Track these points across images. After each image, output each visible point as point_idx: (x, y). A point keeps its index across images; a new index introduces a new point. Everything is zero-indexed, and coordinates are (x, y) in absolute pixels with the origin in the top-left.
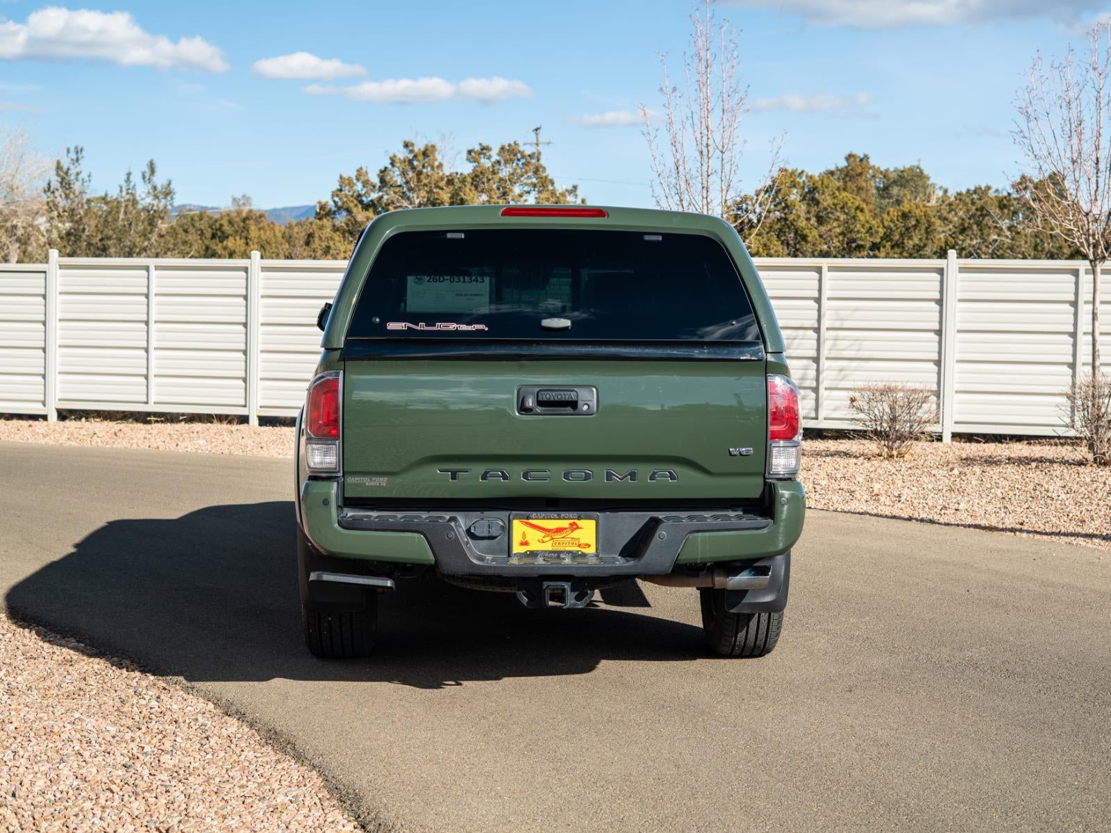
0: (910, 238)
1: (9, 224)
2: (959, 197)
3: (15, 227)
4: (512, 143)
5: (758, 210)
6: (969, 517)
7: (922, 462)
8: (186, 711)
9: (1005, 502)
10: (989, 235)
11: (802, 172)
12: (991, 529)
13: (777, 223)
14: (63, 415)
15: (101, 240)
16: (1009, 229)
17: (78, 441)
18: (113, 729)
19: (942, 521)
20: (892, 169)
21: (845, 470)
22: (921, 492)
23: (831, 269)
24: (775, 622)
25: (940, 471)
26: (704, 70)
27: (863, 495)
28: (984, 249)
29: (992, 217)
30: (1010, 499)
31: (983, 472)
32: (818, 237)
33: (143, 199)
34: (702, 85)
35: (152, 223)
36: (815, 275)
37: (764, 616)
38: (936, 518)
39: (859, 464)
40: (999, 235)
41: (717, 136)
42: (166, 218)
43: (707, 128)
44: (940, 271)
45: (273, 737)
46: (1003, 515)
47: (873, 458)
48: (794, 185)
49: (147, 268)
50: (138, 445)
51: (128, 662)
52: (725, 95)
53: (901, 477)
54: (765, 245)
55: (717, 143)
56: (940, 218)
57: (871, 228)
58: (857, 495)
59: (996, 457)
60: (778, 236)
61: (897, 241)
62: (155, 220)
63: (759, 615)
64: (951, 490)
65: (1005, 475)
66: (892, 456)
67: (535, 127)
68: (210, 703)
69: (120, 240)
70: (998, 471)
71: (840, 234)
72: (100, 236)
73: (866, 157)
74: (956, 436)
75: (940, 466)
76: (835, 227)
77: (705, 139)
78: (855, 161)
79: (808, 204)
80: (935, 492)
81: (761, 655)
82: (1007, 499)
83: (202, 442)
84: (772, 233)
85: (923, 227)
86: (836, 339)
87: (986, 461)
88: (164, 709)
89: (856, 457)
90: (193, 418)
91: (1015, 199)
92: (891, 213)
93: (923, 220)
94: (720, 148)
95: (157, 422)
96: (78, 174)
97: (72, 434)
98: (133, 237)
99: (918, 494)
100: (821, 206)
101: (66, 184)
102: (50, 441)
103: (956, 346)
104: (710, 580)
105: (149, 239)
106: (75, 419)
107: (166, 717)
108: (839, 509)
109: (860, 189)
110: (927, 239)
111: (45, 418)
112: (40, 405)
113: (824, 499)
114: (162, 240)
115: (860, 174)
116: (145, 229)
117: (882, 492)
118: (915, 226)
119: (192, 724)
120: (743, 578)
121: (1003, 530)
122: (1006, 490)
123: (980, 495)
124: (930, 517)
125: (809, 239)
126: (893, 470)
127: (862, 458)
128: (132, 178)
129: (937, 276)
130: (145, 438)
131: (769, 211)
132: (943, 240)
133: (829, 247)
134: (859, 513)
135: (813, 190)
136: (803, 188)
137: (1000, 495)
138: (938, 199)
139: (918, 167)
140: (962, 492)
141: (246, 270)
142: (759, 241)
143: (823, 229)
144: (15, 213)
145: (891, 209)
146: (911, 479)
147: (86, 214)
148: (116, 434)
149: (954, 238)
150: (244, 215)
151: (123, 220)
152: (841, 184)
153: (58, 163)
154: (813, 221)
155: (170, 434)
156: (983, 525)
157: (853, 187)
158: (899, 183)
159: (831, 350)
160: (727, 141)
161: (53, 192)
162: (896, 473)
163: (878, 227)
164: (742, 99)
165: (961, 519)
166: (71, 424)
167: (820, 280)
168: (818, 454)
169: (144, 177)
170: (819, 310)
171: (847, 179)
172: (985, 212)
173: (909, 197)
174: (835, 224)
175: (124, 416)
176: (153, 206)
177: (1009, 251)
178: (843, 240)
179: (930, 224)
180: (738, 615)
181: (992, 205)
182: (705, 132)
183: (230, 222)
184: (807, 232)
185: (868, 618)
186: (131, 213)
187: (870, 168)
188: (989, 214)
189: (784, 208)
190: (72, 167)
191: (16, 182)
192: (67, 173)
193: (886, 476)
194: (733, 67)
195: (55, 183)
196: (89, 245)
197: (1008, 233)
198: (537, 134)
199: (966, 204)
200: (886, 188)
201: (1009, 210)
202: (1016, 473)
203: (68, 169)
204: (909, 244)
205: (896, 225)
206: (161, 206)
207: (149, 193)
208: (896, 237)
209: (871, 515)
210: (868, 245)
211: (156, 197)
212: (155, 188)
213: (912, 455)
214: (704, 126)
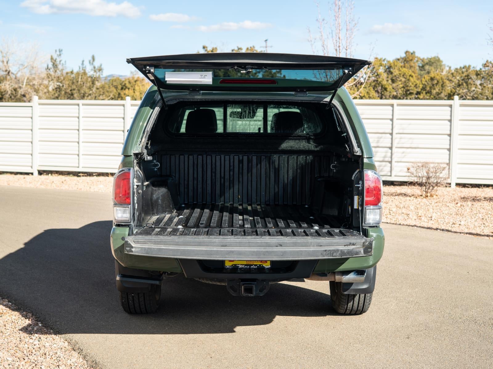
0: (434, 89)
1: (31, 84)
2: (456, 70)
3: (34, 85)
4: (252, 47)
5: (364, 76)
6: (466, 229)
7: (442, 199)
8: (52, 347)
9: (484, 221)
10: (471, 88)
11: (385, 59)
12: (477, 235)
13: (373, 83)
14: (41, 173)
15: (71, 90)
16: (481, 85)
17: (45, 185)
18: (10, 359)
19: (452, 230)
20: (426, 58)
21: (405, 203)
22: (442, 215)
23: (398, 105)
24: (368, 298)
25: (451, 204)
26: (337, 10)
27: (413, 216)
28: (469, 94)
29: (472, 79)
30: (486, 219)
31: (472, 205)
32: (392, 89)
33: (89, 72)
34: (336, 17)
35: (93, 83)
36: (391, 108)
37: (362, 296)
38: (450, 229)
39: (411, 200)
40: (476, 88)
41: (344, 42)
42: (99, 81)
43: (339, 38)
44: (451, 106)
45: (94, 366)
46: (483, 228)
47: (418, 197)
48: (381, 65)
49: (78, 105)
50: (72, 188)
51: (30, 315)
52: (348, 22)
53: (432, 207)
54: (368, 93)
55: (344, 45)
56: (448, 80)
57: (416, 85)
58: (410, 216)
59: (478, 197)
60: (374, 88)
61: (428, 91)
62: (95, 81)
63: (360, 295)
64: (457, 214)
65: (483, 207)
66: (427, 196)
67: (265, 40)
68: (66, 342)
69: (79, 90)
70: (480, 204)
71: (402, 87)
72: (70, 89)
73: (414, 52)
74: (458, 185)
75: (451, 202)
76: (400, 84)
77: (338, 43)
78: (409, 54)
79: (388, 74)
80: (449, 215)
81: (361, 314)
82: (485, 219)
83: (102, 186)
84: (371, 87)
85: (440, 84)
86: (401, 138)
87: (473, 199)
88: (41, 346)
89: (410, 196)
90: (100, 175)
91: (484, 71)
92: (426, 78)
93: (441, 81)
94: (345, 48)
95: (83, 176)
96: (60, 61)
97: (43, 182)
98: (85, 89)
99: (440, 216)
100: (393, 75)
101: (55, 66)
102: (32, 186)
103: (457, 141)
104: (333, 277)
105: (92, 90)
106: (46, 175)
107: (41, 351)
108: (402, 224)
109: (411, 67)
110: (442, 89)
111: (32, 174)
112: (30, 168)
113: (394, 218)
114: (98, 91)
115: (411, 60)
116: (90, 86)
117: (423, 215)
118: (437, 84)
119: (53, 356)
120: (351, 277)
121: (483, 236)
122: (484, 214)
123: (471, 217)
124: (447, 228)
125: (388, 90)
126: (428, 204)
127: (412, 197)
128: (84, 63)
129: (449, 109)
130: (76, 184)
131: (369, 77)
132: (450, 90)
133: (397, 93)
134: (411, 226)
135: (390, 67)
136: (385, 67)
137: (481, 217)
138: (447, 72)
139: (438, 57)
140: (462, 215)
141: (124, 105)
142: (365, 90)
143: (394, 85)
144: (34, 79)
145: (426, 76)
146: (437, 208)
147: (64, 79)
148: (63, 182)
149: (455, 89)
150: (135, 79)
151: (81, 81)
152: (402, 64)
153: (52, 56)
154: (390, 81)
155: (88, 183)
156: (473, 233)
157: (408, 66)
158: (429, 64)
159: (398, 143)
160: (349, 44)
161: (49, 70)
162: (430, 205)
163: (420, 84)
164: (356, 24)
165: (462, 230)
166: (44, 177)
167: (393, 111)
168: (391, 195)
169: (90, 63)
170: (392, 125)
171: (405, 62)
172: (469, 77)
173: (433, 70)
174: (400, 83)
175: (69, 173)
176: (94, 75)
177: (480, 95)
178: (404, 90)
179: (443, 83)
180: (349, 295)
181: (472, 74)
182: (338, 40)
183: (130, 82)
184: (387, 86)
185: (417, 289)
186: (84, 78)
187: (416, 57)
188: (471, 78)
189: (376, 76)
190: (57, 58)
191: (35, 65)
192: (55, 61)
193: (424, 206)
194: (351, 9)
195: (50, 65)
196: (66, 93)
197: (480, 87)
198: (266, 43)
199: (459, 74)
200: (423, 66)
201: (480, 76)
202: (489, 206)
203: (56, 59)
204: (434, 92)
205: (428, 83)
206: (98, 75)
207: (92, 70)
208: (428, 89)
209: (417, 227)
210: (415, 92)
211: (95, 71)
212: (94, 67)
213: (437, 195)
214: (338, 38)
